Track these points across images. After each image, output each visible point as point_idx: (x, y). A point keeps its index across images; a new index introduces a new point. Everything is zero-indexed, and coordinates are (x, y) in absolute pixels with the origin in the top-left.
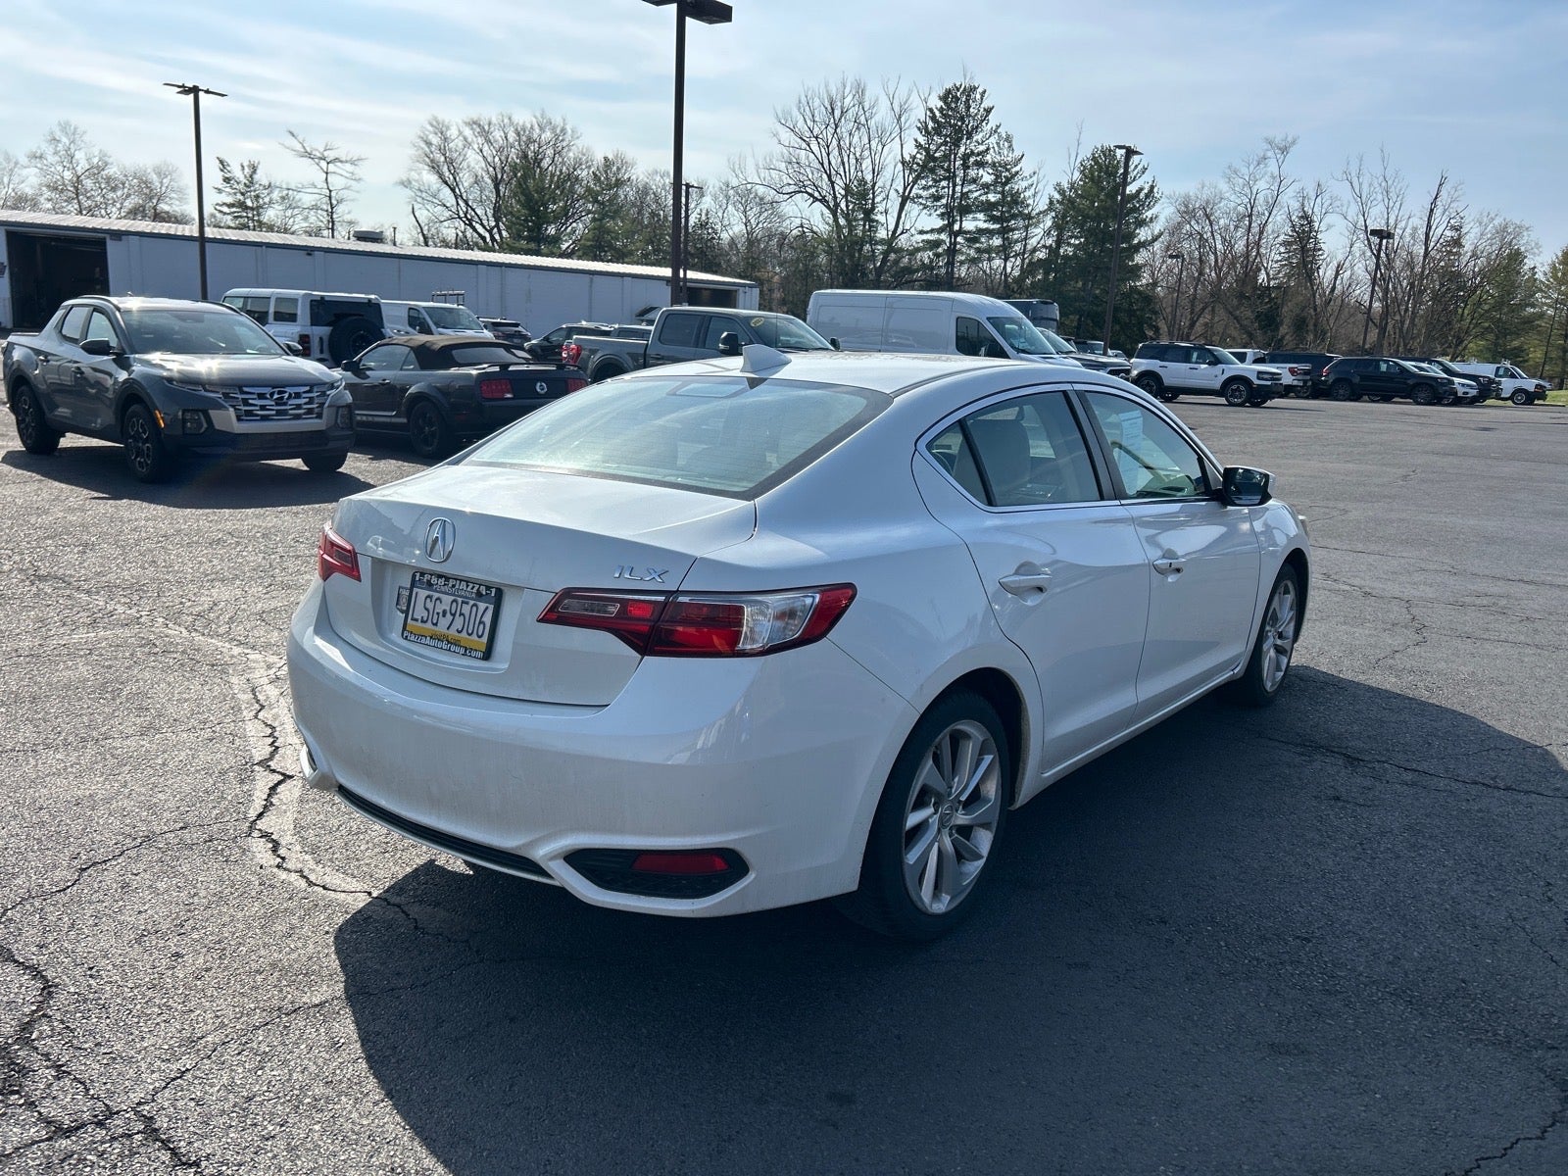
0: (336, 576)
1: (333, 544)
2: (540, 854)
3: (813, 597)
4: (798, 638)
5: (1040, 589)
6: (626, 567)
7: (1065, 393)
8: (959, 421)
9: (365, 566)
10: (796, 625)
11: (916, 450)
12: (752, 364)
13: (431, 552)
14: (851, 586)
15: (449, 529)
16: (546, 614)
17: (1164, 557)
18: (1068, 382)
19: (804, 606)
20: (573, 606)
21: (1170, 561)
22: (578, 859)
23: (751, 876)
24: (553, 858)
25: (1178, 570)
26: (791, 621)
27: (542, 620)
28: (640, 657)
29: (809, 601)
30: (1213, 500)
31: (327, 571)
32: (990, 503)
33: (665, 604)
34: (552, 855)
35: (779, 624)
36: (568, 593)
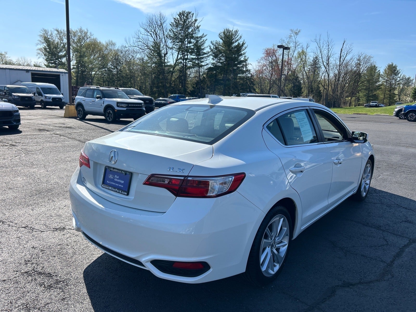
0: (84, 166)
1: (83, 156)
2: (143, 260)
3: (232, 178)
4: (227, 191)
5: (302, 172)
6: (171, 168)
7: (307, 109)
8: (276, 119)
9: (91, 164)
10: (226, 187)
11: (263, 128)
12: (211, 101)
13: (111, 160)
14: (244, 173)
15: (116, 153)
16: (146, 182)
17: (336, 159)
18: (308, 106)
19: (229, 181)
20: (154, 180)
21: (338, 161)
22: (155, 263)
23: (211, 270)
24: (146, 262)
25: (340, 163)
26: (225, 185)
27: (145, 184)
28: (176, 197)
29: (230, 179)
30: (349, 141)
31: (81, 164)
32: (286, 144)
33: (184, 180)
34: (147, 261)
35: (221, 186)
36: (153, 175)
